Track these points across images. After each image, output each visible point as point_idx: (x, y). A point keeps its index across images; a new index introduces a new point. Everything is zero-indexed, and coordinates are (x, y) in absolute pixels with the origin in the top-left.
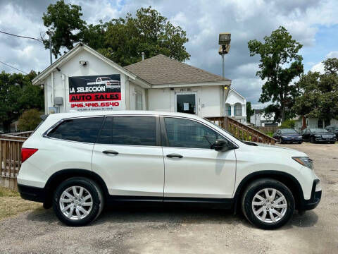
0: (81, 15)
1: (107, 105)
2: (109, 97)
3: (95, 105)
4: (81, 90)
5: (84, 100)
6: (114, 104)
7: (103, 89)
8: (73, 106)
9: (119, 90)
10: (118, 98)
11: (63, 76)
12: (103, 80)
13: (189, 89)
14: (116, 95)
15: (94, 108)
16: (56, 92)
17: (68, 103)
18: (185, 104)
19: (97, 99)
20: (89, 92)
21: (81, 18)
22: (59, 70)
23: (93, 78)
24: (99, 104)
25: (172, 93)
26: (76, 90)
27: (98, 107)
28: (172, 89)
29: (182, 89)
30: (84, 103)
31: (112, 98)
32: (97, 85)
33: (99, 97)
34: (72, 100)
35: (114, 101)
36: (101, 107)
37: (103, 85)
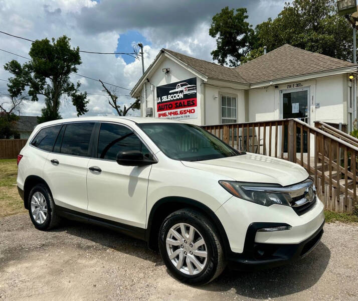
0: (247, 17)
1: (185, 112)
2: (186, 104)
3: (175, 113)
4: (165, 99)
5: (167, 110)
6: (190, 111)
7: (181, 96)
8: (160, 115)
9: (195, 95)
10: (195, 104)
11: (152, 86)
12: (182, 86)
13: (298, 84)
14: (192, 101)
15: (175, 116)
16: (148, 103)
17: (157, 113)
18: (293, 105)
19: (177, 107)
20: (171, 101)
21: (245, 20)
22: (149, 81)
23: (174, 86)
24: (179, 113)
25: (277, 91)
26: (161, 99)
27: (178, 116)
28: (276, 86)
29: (289, 85)
30: (167, 112)
31: (189, 106)
32: (177, 93)
33: (178, 105)
34: (159, 110)
35: (191, 108)
36: (180, 116)
37: (181, 92)
